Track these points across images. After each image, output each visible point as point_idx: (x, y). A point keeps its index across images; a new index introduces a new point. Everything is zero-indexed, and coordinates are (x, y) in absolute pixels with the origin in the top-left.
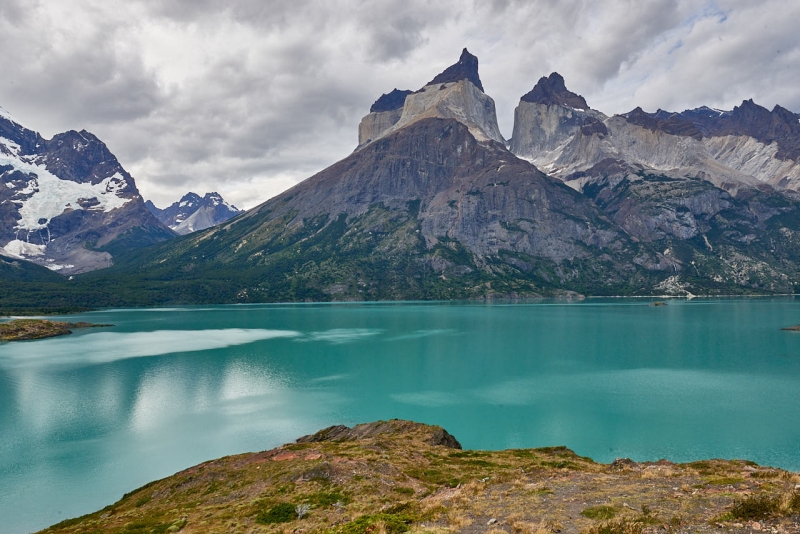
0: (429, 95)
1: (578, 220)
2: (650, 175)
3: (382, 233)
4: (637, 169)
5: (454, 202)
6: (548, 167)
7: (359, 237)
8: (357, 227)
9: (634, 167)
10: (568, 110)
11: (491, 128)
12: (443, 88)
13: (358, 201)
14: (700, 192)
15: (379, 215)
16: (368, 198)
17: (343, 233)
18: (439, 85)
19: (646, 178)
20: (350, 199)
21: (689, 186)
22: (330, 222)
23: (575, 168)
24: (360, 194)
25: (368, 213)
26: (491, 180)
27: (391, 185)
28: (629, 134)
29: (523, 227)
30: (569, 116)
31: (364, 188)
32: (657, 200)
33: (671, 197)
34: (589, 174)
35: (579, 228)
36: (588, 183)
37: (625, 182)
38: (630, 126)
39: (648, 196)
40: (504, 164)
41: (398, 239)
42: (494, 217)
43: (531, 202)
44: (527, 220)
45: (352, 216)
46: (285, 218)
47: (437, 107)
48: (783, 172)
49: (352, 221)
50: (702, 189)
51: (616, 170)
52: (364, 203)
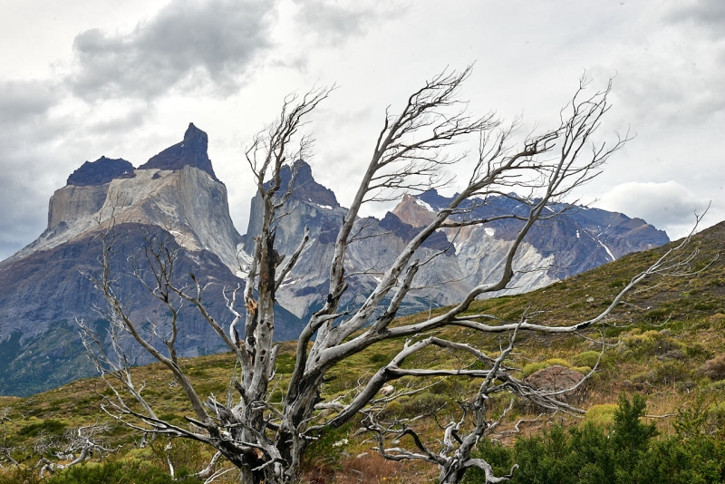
0: (140, 183)
3: (62, 358)
5: (149, 324)
7: (34, 362)
8: (33, 350)
10: (311, 207)
11: (218, 223)
12: (156, 176)
13: (37, 317)
15: (60, 336)
16: (49, 314)
17: (15, 357)
18: (154, 171)
20: (27, 314)
23: (309, 281)
24: (40, 309)
25: (47, 333)
27: (78, 300)
28: (380, 240)
30: (313, 214)
31: (45, 303)
36: (316, 302)
37: (351, 305)
38: (382, 231)
40: (212, 280)
41: (79, 365)
42: (193, 342)
45: (27, 335)
47: (143, 206)
49: (27, 341)
52: (44, 320)
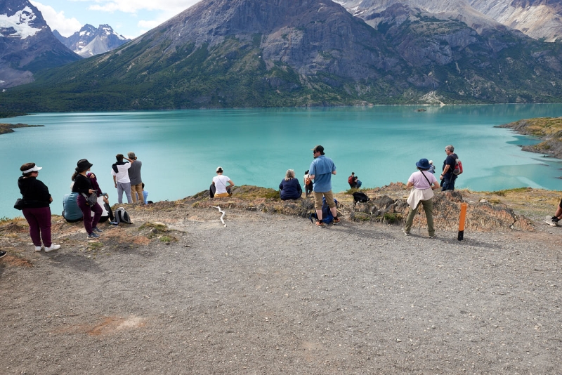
1: (372, 50)
2: (425, 17)
3: (234, 59)
4: (416, 12)
5: (286, 35)
6: (354, 9)
7: (218, 61)
8: (216, 53)
9: (414, 10)
13: (216, 33)
14: (457, 30)
15: (232, 44)
16: (223, 31)
17: (205, 58)
19: (422, 19)
20: (210, 31)
21: (450, 25)
22: (196, 50)
23: (373, 10)
24: (217, 28)
25: (224, 43)
26: (313, 18)
29: (334, 55)
31: (220, 23)
32: (428, 36)
33: (437, 34)
34: (383, 15)
35: (373, 56)
36: (381, 22)
37: (407, 22)
39: (422, 33)
40: (322, 6)
41: (246, 63)
42: (314, 47)
43: (341, 36)
44: (338, 50)
45: (212, 45)
46: (162, 46)
48: (514, 17)
49: (212, 49)
50: (459, 28)
51: (401, 13)
52: (221, 35)
